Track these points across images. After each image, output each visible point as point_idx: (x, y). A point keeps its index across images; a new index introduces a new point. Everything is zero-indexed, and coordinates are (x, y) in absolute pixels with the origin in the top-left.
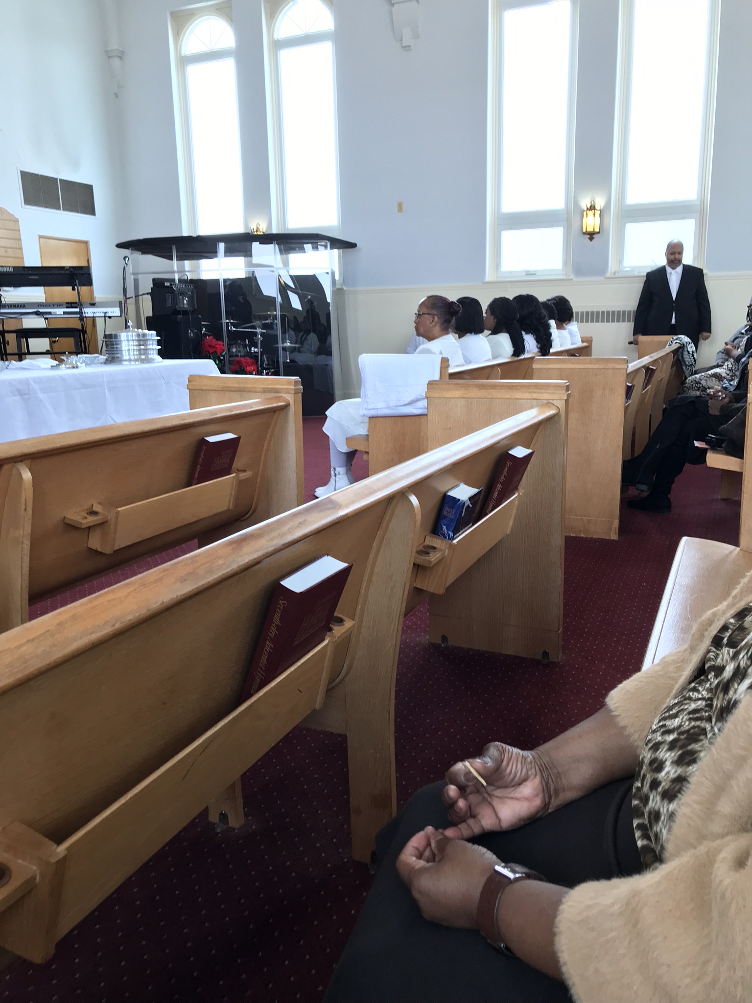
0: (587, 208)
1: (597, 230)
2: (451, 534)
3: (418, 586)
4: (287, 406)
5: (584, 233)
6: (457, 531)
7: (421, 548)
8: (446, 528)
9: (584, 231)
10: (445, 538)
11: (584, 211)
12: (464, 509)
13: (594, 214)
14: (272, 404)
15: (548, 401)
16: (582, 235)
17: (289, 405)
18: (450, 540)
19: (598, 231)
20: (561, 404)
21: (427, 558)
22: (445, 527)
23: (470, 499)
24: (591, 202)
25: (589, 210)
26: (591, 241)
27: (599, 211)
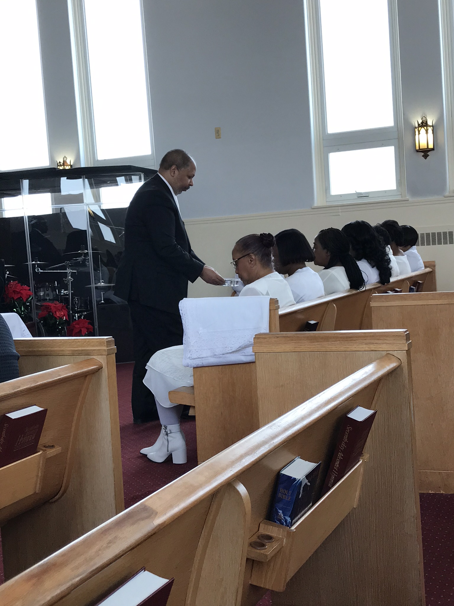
0: (419, 125)
1: (431, 146)
2: (289, 519)
3: (255, 584)
4: (99, 369)
5: (417, 151)
6: (294, 514)
7: (255, 539)
8: (283, 513)
9: (417, 148)
10: (282, 524)
11: (416, 128)
12: (302, 489)
13: (427, 131)
14: (82, 368)
15: (388, 352)
16: (416, 152)
17: (102, 368)
18: (288, 526)
20: (402, 356)
21: (262, 551)
22: (281, 511)
23: (308, 476)
24: (423, 118)
25: (420, 127)
26: (426, 158)
27: (432, 127)
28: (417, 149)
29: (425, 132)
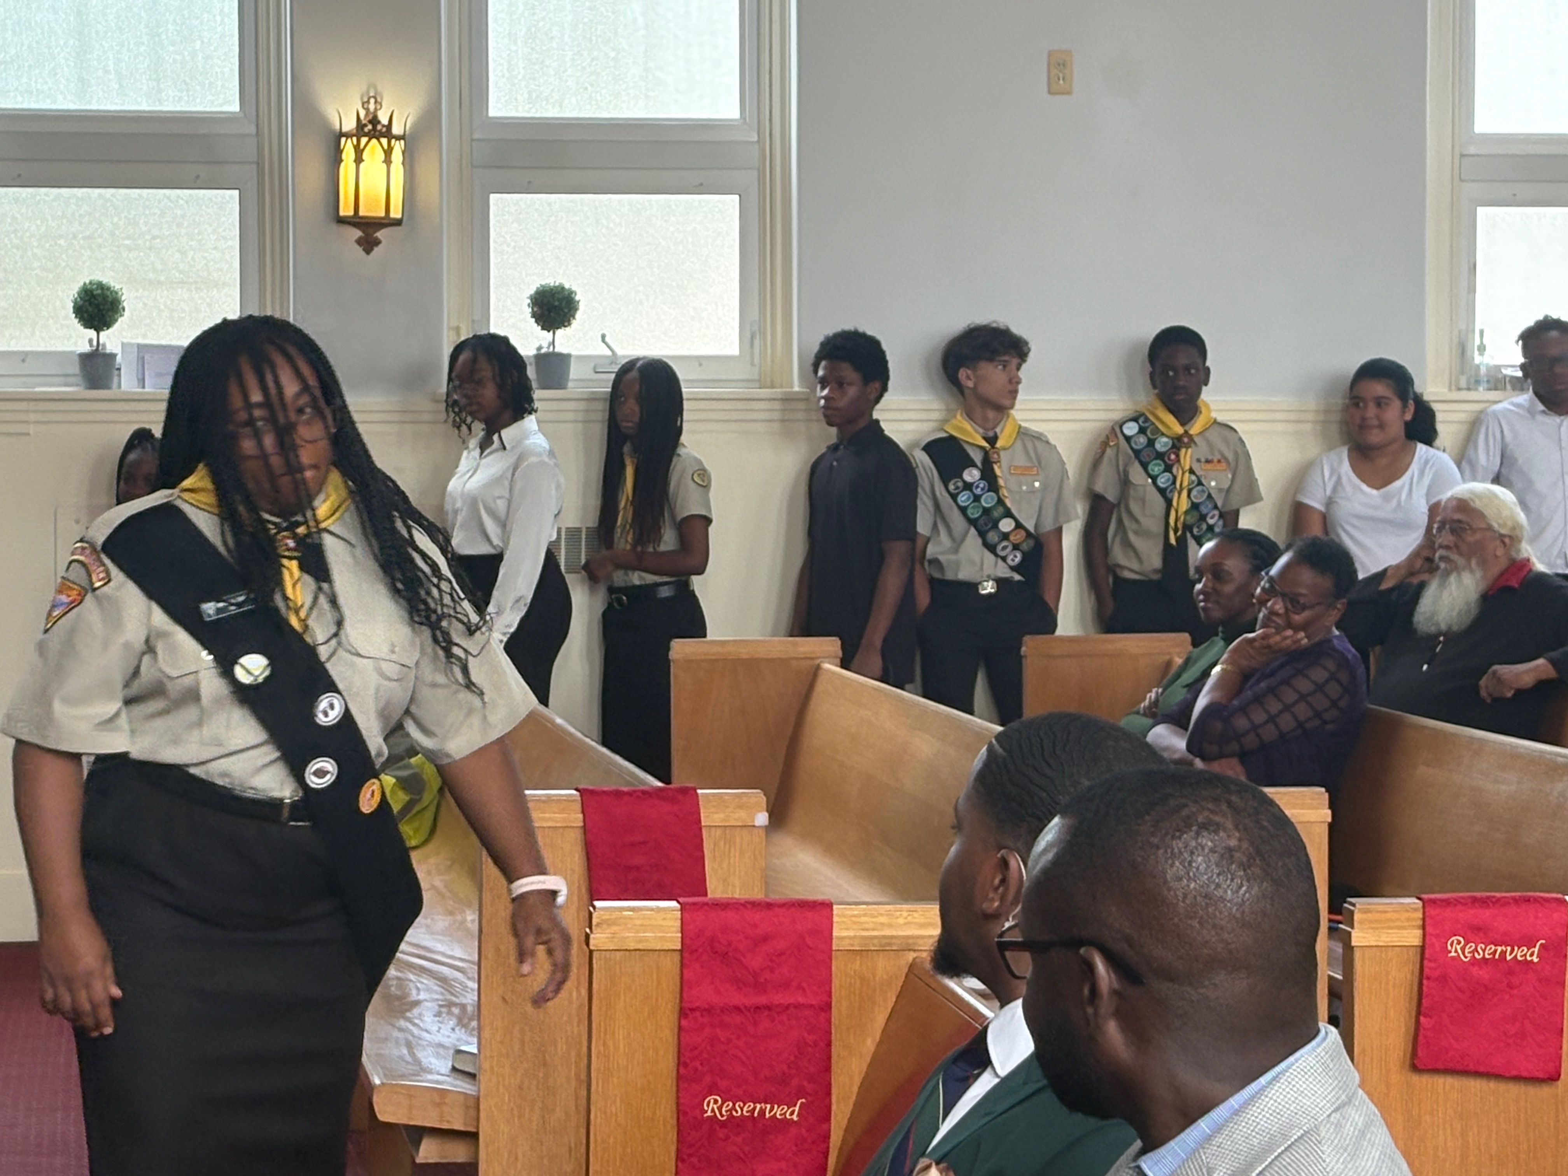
0: (360, 126)
1: (396, 213)
5: (342, 221)
9: (345, 212)
11: (348, 135)
13: (388, 153)
16: (334, 226)
19: (399, 216)
24: (368, 102)
25: (365, 135)
26: (368, 251)
27: (402, 142)
28: (342, 213)
29: (382, 156)
